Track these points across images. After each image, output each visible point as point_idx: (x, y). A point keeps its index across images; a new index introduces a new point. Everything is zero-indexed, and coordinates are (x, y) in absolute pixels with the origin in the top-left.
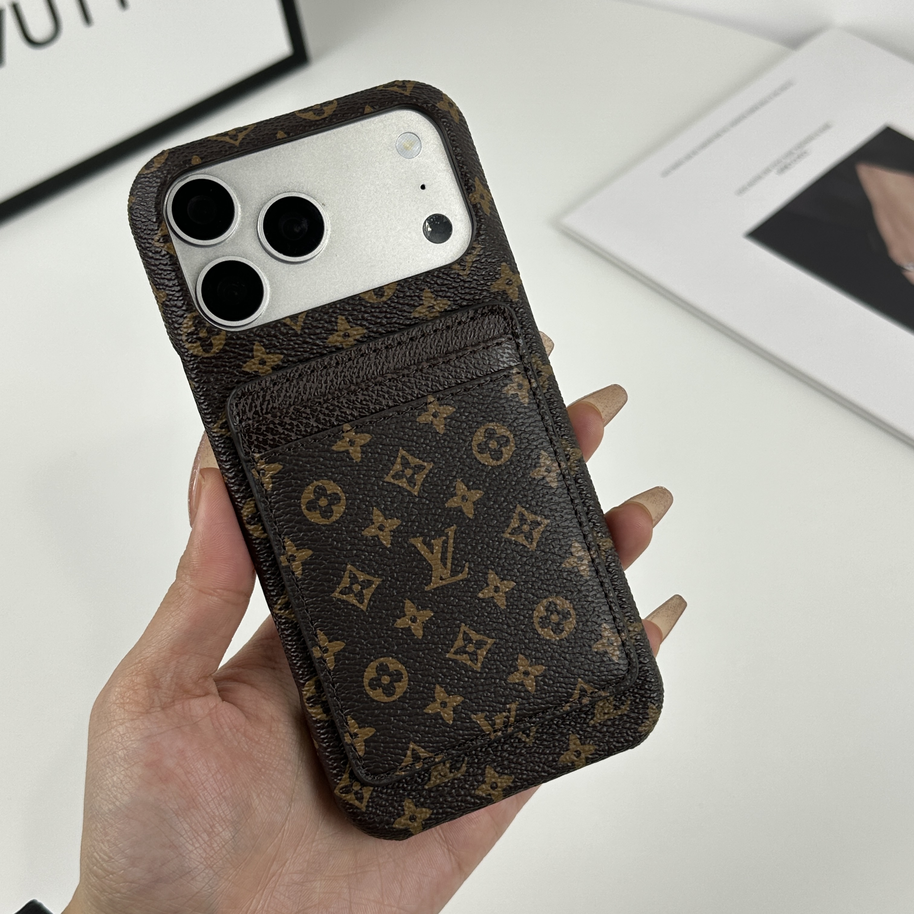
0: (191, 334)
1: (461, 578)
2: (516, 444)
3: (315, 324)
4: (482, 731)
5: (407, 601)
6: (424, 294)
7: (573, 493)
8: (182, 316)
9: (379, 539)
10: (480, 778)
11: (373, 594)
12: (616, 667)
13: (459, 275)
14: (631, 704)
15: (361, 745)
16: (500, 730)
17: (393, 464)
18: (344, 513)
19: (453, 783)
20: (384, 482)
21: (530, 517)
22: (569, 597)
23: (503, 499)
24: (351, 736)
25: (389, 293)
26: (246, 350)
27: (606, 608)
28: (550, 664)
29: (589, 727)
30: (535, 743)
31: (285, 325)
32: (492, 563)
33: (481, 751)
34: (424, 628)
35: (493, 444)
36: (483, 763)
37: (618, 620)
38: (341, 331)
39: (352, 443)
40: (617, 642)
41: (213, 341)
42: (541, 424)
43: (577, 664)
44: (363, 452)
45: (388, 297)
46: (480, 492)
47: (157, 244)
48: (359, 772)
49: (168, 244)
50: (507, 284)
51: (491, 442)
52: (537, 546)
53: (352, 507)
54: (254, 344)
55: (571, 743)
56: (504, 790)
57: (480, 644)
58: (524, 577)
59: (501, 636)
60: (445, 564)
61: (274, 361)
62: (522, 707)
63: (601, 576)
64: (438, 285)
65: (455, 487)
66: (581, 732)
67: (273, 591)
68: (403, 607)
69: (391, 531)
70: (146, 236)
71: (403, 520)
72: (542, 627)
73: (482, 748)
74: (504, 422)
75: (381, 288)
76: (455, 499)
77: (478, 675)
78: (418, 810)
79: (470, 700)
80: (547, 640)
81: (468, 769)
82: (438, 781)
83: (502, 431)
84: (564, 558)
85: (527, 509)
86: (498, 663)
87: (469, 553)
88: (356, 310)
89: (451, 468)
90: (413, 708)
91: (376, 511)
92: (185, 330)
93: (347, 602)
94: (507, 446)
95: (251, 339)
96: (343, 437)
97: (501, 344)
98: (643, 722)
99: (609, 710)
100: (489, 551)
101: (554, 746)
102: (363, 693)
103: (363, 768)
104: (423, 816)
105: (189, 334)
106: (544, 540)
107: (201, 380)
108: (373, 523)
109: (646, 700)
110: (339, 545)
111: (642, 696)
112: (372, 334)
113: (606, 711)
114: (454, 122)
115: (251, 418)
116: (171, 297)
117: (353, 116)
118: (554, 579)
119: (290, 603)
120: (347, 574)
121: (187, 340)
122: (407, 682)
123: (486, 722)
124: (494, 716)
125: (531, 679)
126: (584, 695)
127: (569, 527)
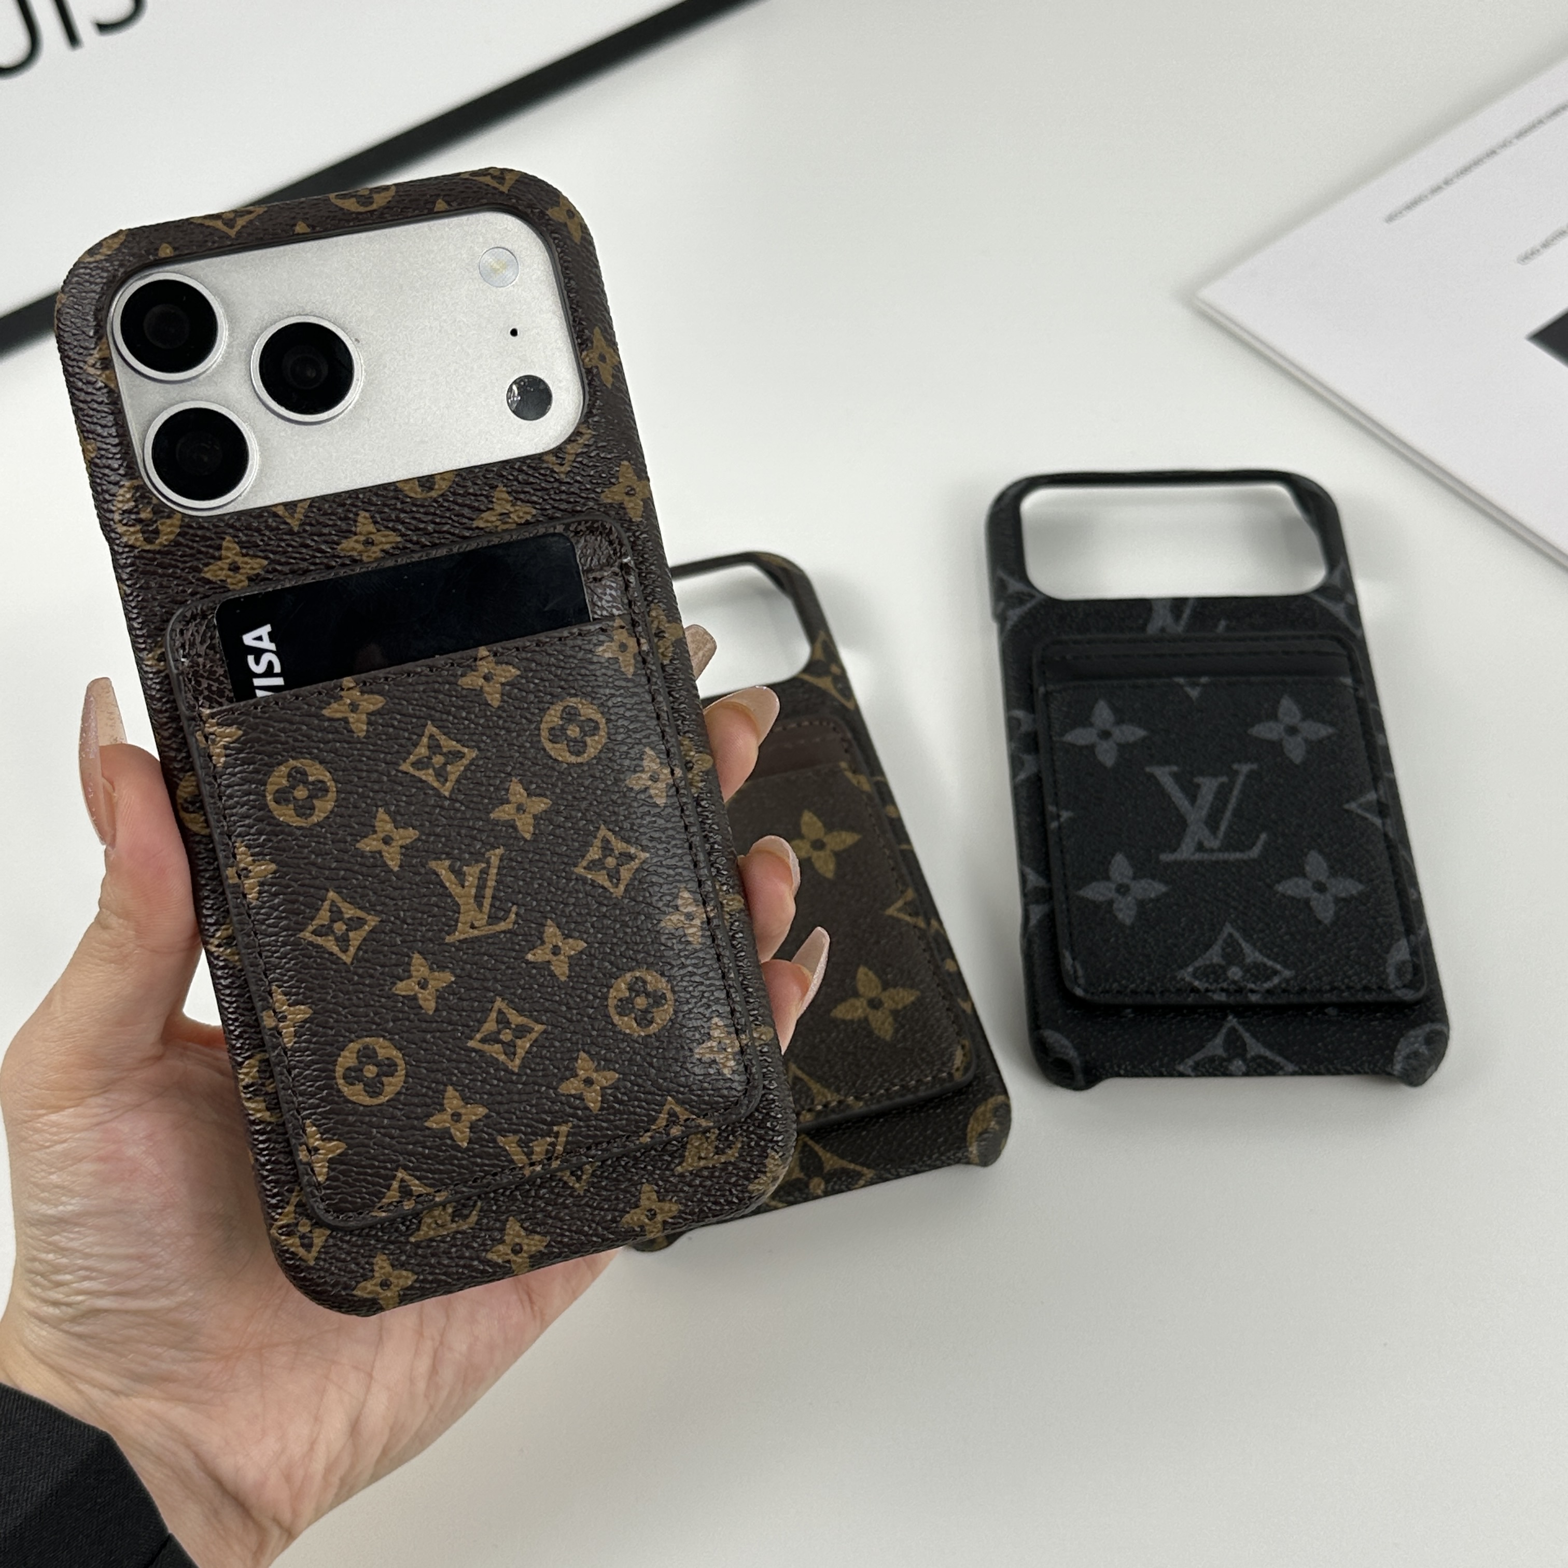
0: (129, 512)
1: (503, 928)
2: (608, 733)
3: (322, 519)
4: (512, 1161)
5: (416, 955)
6: (496, 494)
7: (689, 816)
8: (116, 483)
9: (382, 856)
10: (497, 1235)
11: (365, 939)
12: (728, 1085)
13: (553, 471)
14: (742, 1148)
15: (322, 1167)
16: (540, 1162)
17: (415, 745)
18: (332, 812)
19: (454, 1238)
20: (398, 771)
21: (619, 846)
22: (667, 973)
23: (580, 815)
24: (309, 1151)
25: (443, 485)
26: (210, 546)
27: (723, 995)
28: (627, 1071)
29: (673, 1175)
30: (588, 1191)
31: (275, 515)
32: (553, 910)
33: (503, 1194)
34: (438, 997)
35: (573, 731)
36: (504, 1213)
37: (738, 1015)
38: (361, 534)
39: (354, 707)
40: (732, 1047)
41: (160, 527)
42: (650, 707)
43: (668, 1074)
44: (369, 723)
45: (440, 493)
46: (545, 800)
47: (91, 371)
48: (315, 1206)
49: (107, 372)
50: (627, 494)
51: (571, 727)
52: (626, 890)
53: (344, 803)
54: (224, 539)
55: (643, 1197)
56: (531, 1257)
57: (521, 1032)
58: (600, 936)
59: (555, 1022)
60: (480, 905)
61: (252, 569)
62: (577, 1130)
63: (718, 946)
64: (519, 483)
65: (507, 790)
66: (660, 1183)
67: (210, 916)
68: (409, 964)
69: (402, 847)
70: (77, 357)
71: (422, 833)
72: (620, 1014)
73: (505, 1189)
74: (594, 698)
75: (432, 476)
76: (507, 807)
77: (514, 1078)
78: (396, 1272)
79: (498, 1113)
80: (625, 1034)
81: (480, 1219)
82: (432, 1233)
83: (588, 711)
84: (664, 913)
85: (614, 832)
86: (547, 1062)
87: (520, 892)
88: (387, 506)
89: (504, 761)
90: (408, 1118)
91: (381, 814)
92: (120, 505)
93: (321, 947)
94: (594, 735)
95: (218, 530)
96: (341, 697)
97: (600, 580)
98: (756, 1177)
99: (708, 1153)
100: (550, 892)
101: (617, 1198)
102: (332, 1088)
103: (323, 1200)
104: (402, 1282)
105: (124, 512)
106: (636, 883)
107: (135, 584)
108: (375, 832)
109: (766, 1146)
110: (320, 860)
111: (761, 1138)
112: (409, 545)
113: (703, 1155)
114: (572, 241)
115: (203, 653)
116: (103, 452)
117: (417, 212)
118: (646, 944)
119: (234, 939)
120: (327, 905)
121: (120, 521)
122: (403, 1078)
123: (519, 1149)
124: (532, 1141)
125: (595, 1091)
126: (674, 1123)
127: (677, 867)
